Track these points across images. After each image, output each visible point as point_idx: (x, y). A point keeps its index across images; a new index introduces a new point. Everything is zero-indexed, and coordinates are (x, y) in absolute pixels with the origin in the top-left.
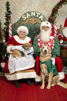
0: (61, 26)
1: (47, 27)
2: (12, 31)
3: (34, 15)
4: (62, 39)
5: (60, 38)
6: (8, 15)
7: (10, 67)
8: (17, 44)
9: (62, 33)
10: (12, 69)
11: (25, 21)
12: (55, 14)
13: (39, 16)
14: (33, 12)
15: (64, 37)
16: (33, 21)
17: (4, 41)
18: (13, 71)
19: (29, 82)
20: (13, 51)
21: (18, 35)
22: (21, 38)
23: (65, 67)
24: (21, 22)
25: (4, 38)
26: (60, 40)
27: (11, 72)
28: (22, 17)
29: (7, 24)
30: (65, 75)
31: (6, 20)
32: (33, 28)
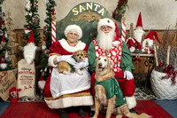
0: (131, 25)
1: (109, 27)
2: (56, 32)
3: (91, 8)
4: (134, 45)
5: (130, 44)
6: (51, 7)
7: (53, 88)
8: (63, 52)
9: (133, 36)
10: (57, 91)
11: (76, 17)
12: (122, 7)
13: (99, 9)
14: (89, 3)
15: (137, 42)
16: (89, 17)
17: (44, 47)
18: (58, 95)
19: (81, 111)
20: (58, 63)
21: (66, 39)
22: (70, 43)
23: (137, 89)
24: (70, 19)
25: (44, 43)
26: (130, 47)
27: (54, 96)
28: (71, 11)
29: (49, 21)
30: (137, 101)
31: (48, 14)
32: (88, 29)
